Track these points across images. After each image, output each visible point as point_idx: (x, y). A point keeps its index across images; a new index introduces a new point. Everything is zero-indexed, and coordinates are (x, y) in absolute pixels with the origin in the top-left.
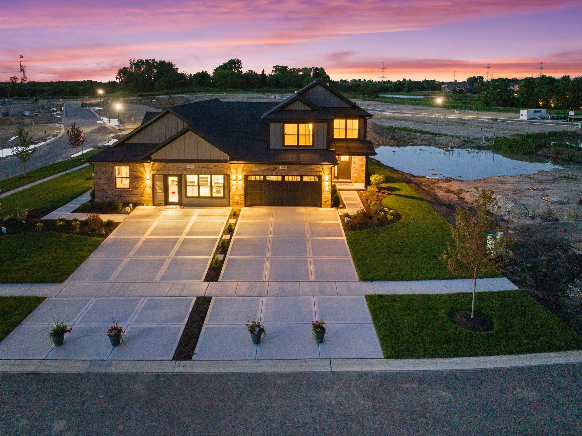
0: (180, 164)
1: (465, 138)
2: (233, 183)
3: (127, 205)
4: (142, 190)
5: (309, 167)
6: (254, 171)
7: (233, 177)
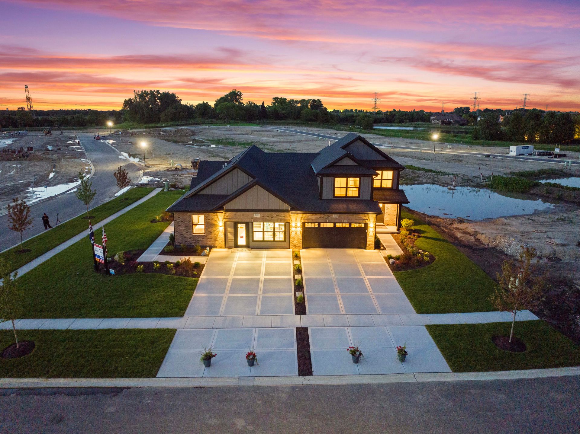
0: (247, 213)
1: (465, 177)
2: (293, 229)
3: (204, 248)
4: (215, 236)
5: (357, 216)
6: (311, 219)
7: (293, 224)
